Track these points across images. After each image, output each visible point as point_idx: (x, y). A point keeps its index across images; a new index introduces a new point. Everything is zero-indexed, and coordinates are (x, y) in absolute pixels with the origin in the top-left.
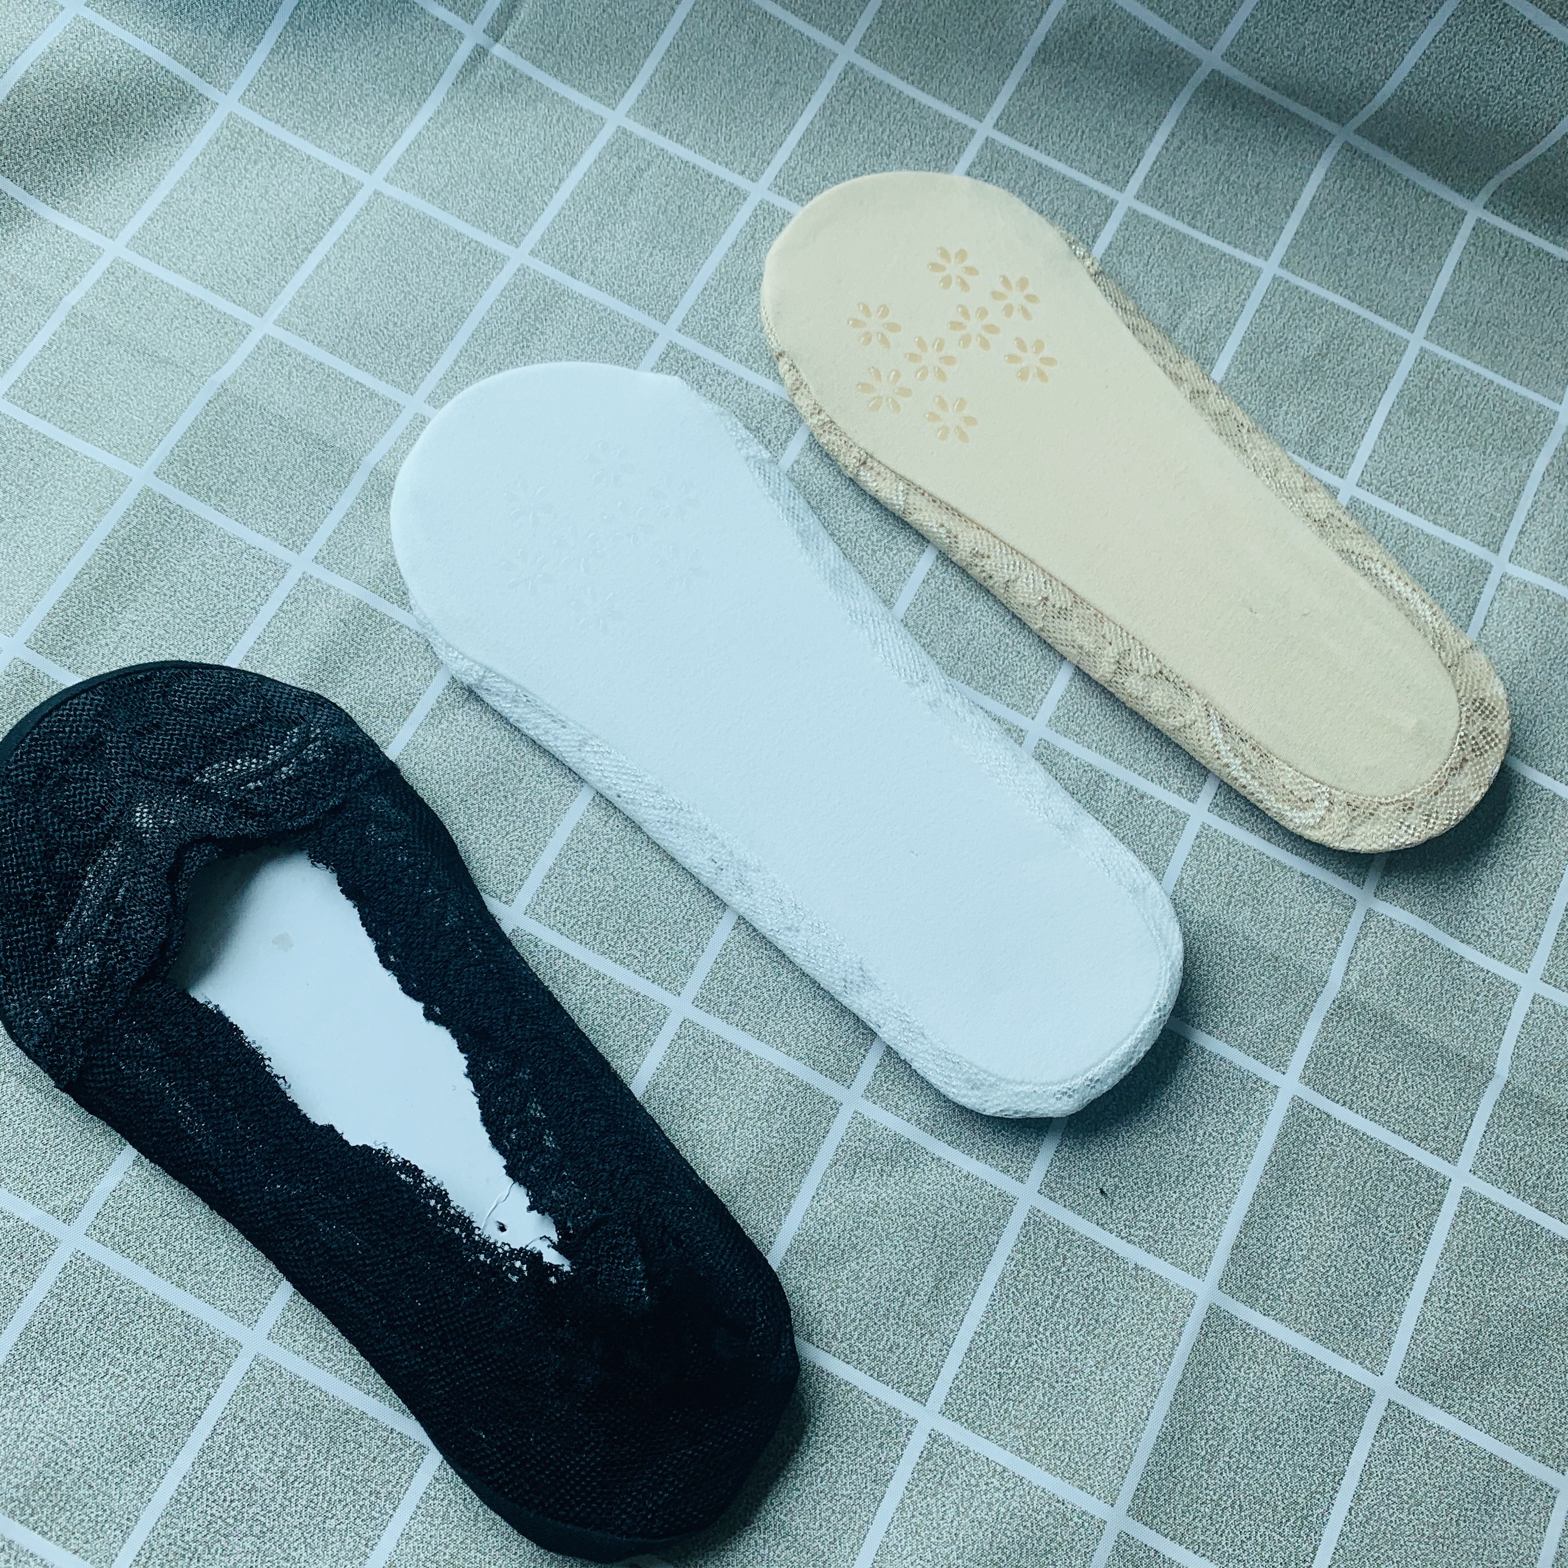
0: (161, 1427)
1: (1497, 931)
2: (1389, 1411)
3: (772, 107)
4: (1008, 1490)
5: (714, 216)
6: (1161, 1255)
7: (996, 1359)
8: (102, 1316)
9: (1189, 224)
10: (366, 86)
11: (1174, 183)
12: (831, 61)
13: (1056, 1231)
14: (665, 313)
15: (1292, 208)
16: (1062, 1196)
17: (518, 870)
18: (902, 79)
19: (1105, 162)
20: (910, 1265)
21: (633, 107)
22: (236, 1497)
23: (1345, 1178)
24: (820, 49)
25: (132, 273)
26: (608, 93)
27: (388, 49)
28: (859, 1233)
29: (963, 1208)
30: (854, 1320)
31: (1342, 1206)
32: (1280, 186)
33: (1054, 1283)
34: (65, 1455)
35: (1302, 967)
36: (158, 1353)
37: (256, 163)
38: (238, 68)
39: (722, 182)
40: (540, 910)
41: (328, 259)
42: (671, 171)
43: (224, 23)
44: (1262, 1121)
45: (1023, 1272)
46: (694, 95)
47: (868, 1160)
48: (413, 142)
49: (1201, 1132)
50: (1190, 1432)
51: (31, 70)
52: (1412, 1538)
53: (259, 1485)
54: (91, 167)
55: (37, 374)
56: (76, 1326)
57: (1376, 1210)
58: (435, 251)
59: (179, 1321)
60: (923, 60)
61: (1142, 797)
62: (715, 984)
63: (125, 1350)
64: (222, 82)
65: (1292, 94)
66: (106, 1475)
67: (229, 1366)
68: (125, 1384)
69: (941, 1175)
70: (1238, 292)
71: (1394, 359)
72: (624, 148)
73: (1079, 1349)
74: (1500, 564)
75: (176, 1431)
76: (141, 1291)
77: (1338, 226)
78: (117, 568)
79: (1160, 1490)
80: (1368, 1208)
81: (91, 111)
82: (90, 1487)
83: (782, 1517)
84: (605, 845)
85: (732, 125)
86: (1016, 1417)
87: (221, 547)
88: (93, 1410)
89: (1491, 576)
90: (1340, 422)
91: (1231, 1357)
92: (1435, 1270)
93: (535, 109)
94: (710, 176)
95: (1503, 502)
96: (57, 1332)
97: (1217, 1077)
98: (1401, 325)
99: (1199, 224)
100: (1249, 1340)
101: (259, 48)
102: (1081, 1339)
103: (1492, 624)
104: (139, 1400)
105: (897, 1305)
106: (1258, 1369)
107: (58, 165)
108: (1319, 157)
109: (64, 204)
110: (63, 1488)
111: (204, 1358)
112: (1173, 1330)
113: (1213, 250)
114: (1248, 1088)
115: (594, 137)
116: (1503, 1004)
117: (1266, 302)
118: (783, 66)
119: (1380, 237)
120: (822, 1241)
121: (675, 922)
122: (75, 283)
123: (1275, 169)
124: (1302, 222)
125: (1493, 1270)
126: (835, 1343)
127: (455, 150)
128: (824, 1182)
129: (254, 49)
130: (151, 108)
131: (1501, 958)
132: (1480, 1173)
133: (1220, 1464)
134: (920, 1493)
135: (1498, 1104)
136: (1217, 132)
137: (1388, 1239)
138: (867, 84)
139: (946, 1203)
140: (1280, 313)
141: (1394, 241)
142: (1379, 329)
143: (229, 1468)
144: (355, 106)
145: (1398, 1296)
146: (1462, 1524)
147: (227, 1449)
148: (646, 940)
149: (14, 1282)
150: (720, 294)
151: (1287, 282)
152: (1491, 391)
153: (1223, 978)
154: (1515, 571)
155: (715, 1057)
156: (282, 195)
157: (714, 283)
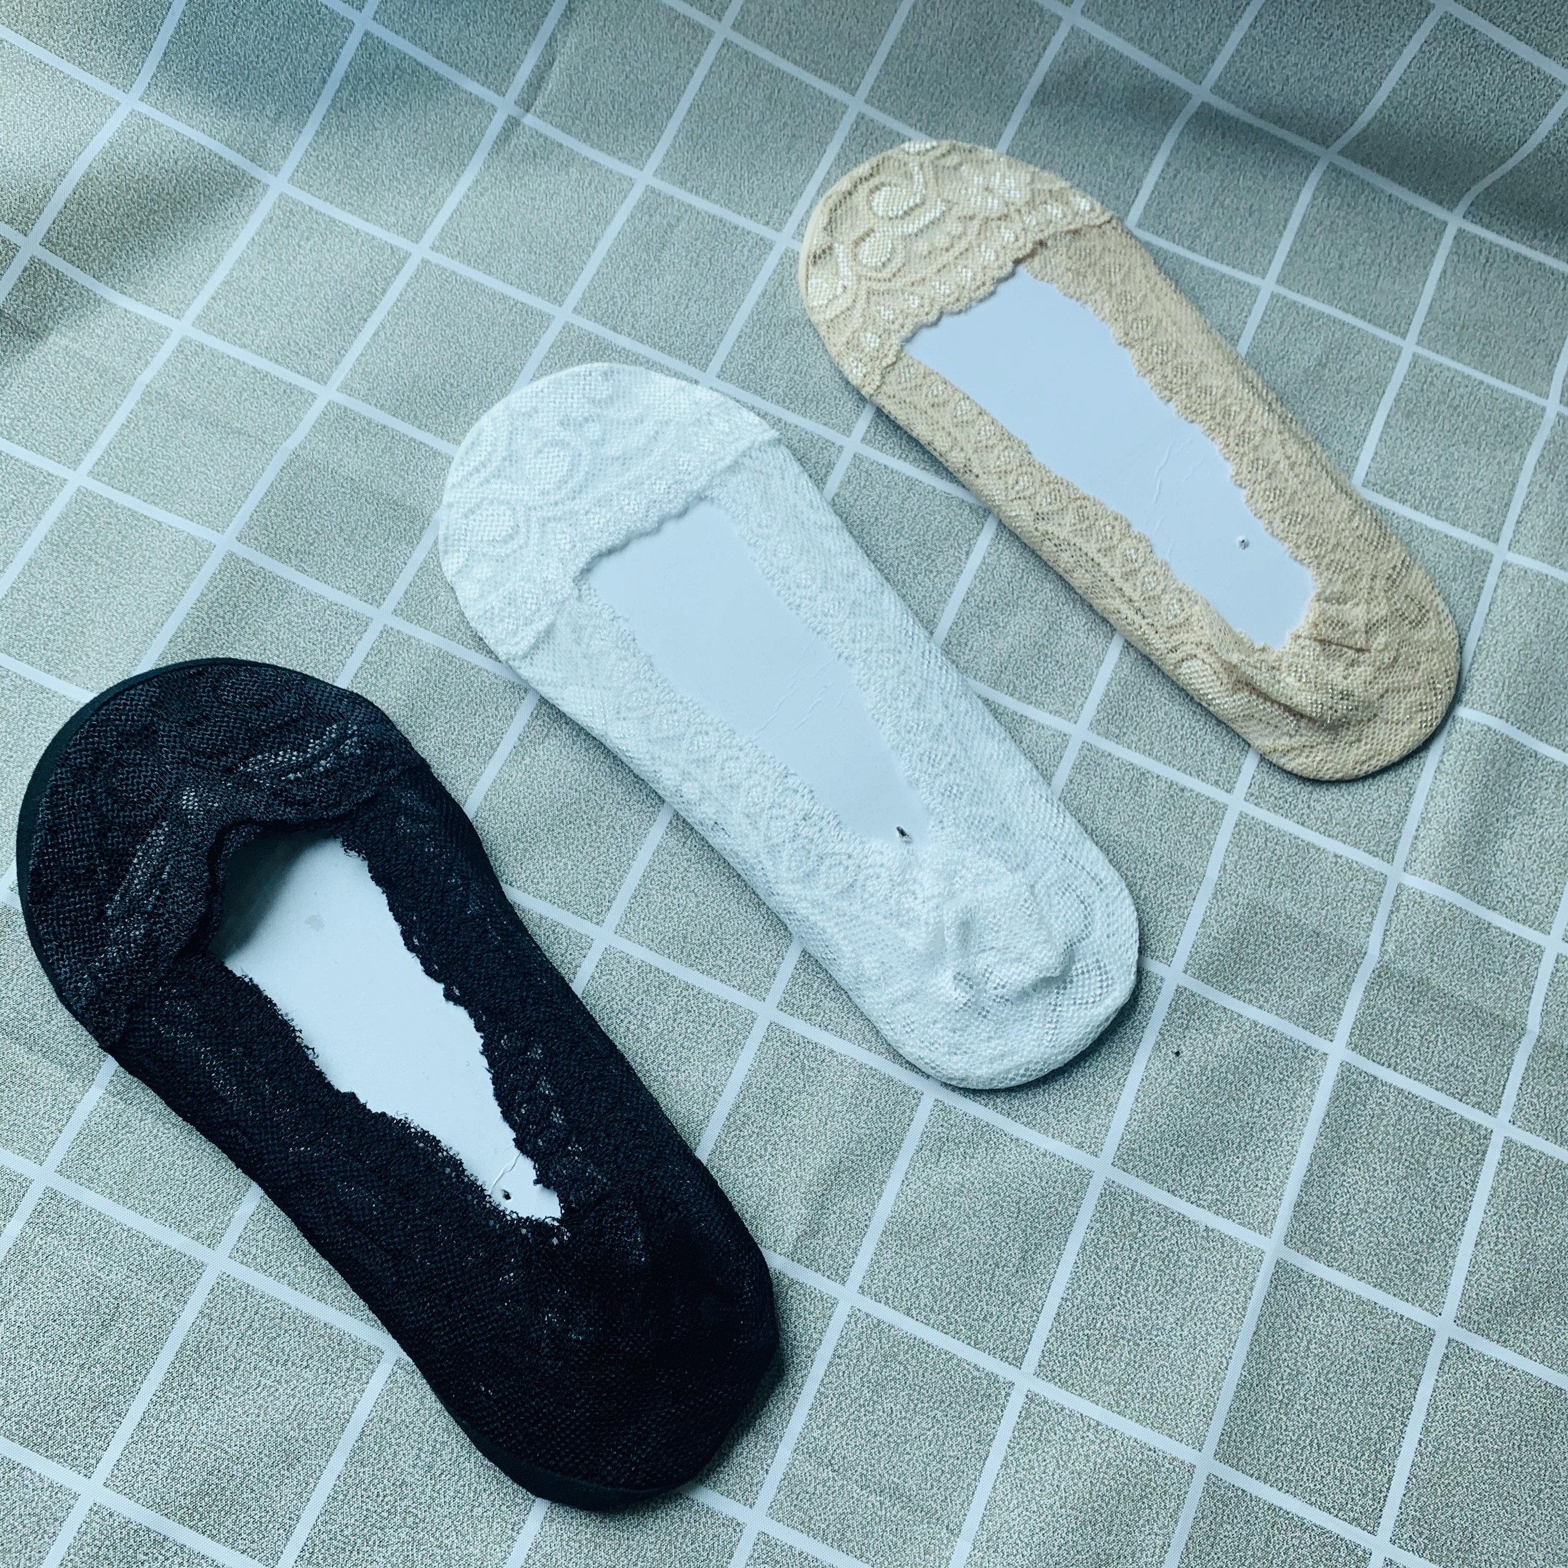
0: (313, 1432)
1: (1520, 897)
2: (1451, 1349)
3: (790, 160)
4: (1103, 1442)
5: (743, 267)
6: (1229, 1217)
7: (1083, 1322)
8: (250, 1332)
9: (1189, 248)
10: (407, 160)
11: (1172, 211)
12: (844, 113)
13: (1130, 1199)
14: (703, 361)
15: (1285, 227)
16: (1134, 1167)
17: (605, 892)
18: (911, 125)
19: (1106, 194)
20: (998, 1240)
21: (660, 167)
22: (388, 1492)
23: (1394, 1135)
24: (832, 102)
25: (199, 350)
26: (636, 155)
27: (426, 125)
28: (948, 1212)
29: (1043, 1184)
30: (949, 1293)
31: (1394, 1161)
32: (1271, 207)
33: (1132, 1248)
34: (226, 1463)
35: (1341, 940)
36: (305, 1364)
37: (308, 239)
38: (286, 151)
39: (748, 233)
40: (629, 929)
41: (384, 327)
42: (700, 227)
43: (271, 110)
44: (1314, 1087)
45: (1103, 1239)
46: (716, 153)
47: (952, 1144)
48: (455, 211)
49: (1258, 1100)
50: (1267, 1379)
51: (94, 165)
52: (1478, 1465)
53: (409, 1479)
54: (154, 253)
55: (118, 451)
56: (226, 1342)
57: (1425, 1163)
58: (484, 314)
59: (322, 1333)
60: (929, 107)
61: (1182, 790)
62: (796, 989)
63: (274, 1362)
64: (272, 165)
65: (1278, 120)
66: (266, 1479)
67: (373, 1372)
68: (277, 1394)
69: (1020, 1155)
70: (1239, 310)
71: (1390, 365)
72: (654, 206)
73: (1159, 1308)
74: (1501, 553)
75: (328, 1435)
76: (285, 1307)
77: (1329, 243)
78: (208, 630)
79: (1243, 1434)
80: (1418, 1162)
81: (152, 200)
82: (253, 1491)
83: (896, 1480)
84: (685, 864)
85: (754, 178)
86: (1105, 1375)
87: (305, 605)
88: (249, 1420)
89: (1492, 565)
90: (1342, 428)
91: (1300, 1307)
92: (1482, 1215)
93: (568, 173)
94: (736, 228)
95: (1500, 495)
96: (210, 1349)
97: (1271, 1048)
98: (1394, 333)
99: (1198, 248)
100: (1316, 1290)
101: (304, 131)
102: (1161, 1299)
103: (1497, 610)
104: (291, 1408)
105: (987, 1277)
106: (1325, 1317)
107: (124, 252)
108: (1306, 178)
109: (131, 289)
110: (228, 1493)
111: (348, 1365)
112: (1245, 1285)
113: (1213, 272)
114: (1299, 1056)
115: (625, 197)
116: (1529, 965)
117: (1266, 318)
118: (798, 120)
119: (1368, 250)
120: (914, 1222)
121: (756, 933)
122: (147, 362)
123: (1265, 192)
124: (1294, 242)
125: (1537, 1211)
126: (933, 1316)
127: (495, 217)
128: (912, 1167)
129: (300, 132)
130: (207, 193)
131: (1524, 922)
132: (1519, 1123)
133: (1297, 1406)
134: (1022, 1449)
135: (1531, 1058)
136: (1209, 159)
137: (1438, 1189)
138: (877, 133)
139: (1026, 1179)
140: (1281, 327)
141: (1382, 253)
142: (1374, 338)
143: (380, 1466)
144: (398, 180)
145: (1451, 1242)
146: (1524, 1449)
147: (376, 1448)
148: (729, 951)
149: (166, 1305)
150: (754, 340)
151: (1284, 298)
152: (1482, 391)
153: (1269, 955)
154: (1514, 558)
155: (802, 1057)
156: (335, 267)
157: (748, 330)
